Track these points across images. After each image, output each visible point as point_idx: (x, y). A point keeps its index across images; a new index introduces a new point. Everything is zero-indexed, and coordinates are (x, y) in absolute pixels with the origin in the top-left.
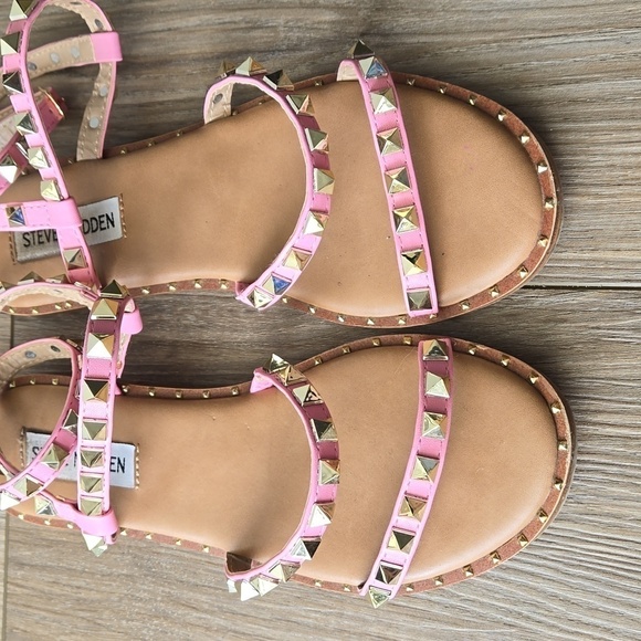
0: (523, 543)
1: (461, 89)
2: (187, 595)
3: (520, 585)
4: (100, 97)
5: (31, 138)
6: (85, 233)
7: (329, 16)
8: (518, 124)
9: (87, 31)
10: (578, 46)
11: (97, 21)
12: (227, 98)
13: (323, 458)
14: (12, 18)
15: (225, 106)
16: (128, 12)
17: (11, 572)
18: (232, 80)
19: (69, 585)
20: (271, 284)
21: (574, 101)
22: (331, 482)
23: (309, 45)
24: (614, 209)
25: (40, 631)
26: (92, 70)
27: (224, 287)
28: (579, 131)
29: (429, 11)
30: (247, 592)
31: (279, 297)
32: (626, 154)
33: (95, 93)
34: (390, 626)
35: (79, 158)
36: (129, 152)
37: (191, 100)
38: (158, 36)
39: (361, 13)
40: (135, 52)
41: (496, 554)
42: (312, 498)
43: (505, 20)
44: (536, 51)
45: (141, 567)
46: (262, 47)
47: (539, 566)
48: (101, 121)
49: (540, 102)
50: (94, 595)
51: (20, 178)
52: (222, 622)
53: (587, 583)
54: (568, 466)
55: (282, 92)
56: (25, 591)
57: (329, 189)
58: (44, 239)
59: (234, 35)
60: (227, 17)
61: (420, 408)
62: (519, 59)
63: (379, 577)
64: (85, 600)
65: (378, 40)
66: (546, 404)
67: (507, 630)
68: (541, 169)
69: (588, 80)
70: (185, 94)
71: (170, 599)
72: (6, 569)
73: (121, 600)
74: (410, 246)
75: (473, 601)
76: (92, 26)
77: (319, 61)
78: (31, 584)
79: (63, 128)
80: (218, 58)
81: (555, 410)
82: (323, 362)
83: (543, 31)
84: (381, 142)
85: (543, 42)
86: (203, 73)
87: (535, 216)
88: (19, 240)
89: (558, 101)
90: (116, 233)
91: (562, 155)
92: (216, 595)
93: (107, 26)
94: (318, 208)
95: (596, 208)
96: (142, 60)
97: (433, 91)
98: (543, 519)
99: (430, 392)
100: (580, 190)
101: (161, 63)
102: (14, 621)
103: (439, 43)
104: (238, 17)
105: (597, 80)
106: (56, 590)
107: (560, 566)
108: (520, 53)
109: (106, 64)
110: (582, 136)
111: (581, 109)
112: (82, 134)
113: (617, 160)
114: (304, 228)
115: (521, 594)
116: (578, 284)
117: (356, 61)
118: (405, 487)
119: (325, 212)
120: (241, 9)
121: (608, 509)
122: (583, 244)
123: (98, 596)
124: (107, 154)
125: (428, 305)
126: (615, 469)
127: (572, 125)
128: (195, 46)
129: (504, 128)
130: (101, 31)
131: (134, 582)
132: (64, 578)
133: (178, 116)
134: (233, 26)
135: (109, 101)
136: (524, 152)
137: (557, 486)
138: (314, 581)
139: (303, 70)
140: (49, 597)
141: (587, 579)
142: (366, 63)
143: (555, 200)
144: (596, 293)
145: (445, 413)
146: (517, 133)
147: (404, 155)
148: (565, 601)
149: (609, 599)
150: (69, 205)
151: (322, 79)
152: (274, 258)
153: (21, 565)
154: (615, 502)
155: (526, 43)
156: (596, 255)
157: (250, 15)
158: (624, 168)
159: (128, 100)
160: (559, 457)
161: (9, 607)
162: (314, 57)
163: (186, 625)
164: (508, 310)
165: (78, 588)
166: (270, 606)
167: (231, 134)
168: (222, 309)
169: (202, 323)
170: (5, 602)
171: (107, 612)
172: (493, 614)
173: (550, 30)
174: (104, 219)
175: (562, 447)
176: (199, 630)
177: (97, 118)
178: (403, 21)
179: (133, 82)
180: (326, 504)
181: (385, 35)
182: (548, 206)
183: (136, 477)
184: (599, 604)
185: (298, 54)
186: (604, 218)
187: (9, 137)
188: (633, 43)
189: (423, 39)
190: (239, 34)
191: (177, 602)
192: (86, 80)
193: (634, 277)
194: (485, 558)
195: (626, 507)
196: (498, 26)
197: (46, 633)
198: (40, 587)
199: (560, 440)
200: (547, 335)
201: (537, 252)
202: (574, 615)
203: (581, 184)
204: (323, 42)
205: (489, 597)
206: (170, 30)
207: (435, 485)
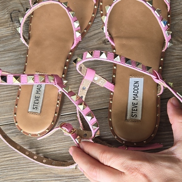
24: (3, 106)
32: (4, 94)
121: (9, 178)
126: (10, 168)
154: (11, 176)
158: (4, 97)
195: (13, 177)
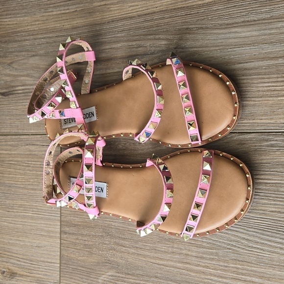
0: (236, 221)
1: (207, 67)
2: (122, 242)
3: (232, 235)
4: (89, 73)
5: (67, 88)
6: (84, 119)
7: (164, 42)
8: (226, 78)
9: (84, 51)
10: (246, 50)
11: (87, 48)
12: (130, 71)
13: (168, 189)
14: (60, 49)
15: (130, 74)
16: (98, 43)
17: (62, 236)
18: (131, 67)
19: (82, 240)
20: (145, 134)
21: (246, 69)
22: (170, 197)
23: (158, 52)
24: (260, 105)
25: (73, 256)
26: (86, 63)
27: (131, 135)
28: (248, 79)
29: (197, 40)
30: (143, 234)
31: (148, 138)
32: (263, 87)
33: (87, 71)
34: (189, 250)
35: (82, 93)
36: (98, 91)
37: (119, 72)
38: (107, 50)
39: (175, 41)
40: (100, 56)
41: (227, 224)
42: (164, 202)
43: (222, 42)
44: (233, 52)
45: (105, 233)
46: (142, 53)
47: (238, 228)
48: (89, 81)
49: (234, 70)
50: (90, 243)
51: (63, 101)
52: (133, 251)
53: (254, 234)
54: (251, 195)
55: (147, 70)
56: (67, 242)
57: (162, 102)
58: (71, 121)
59: (133, 49)
60: (130, 44)
61: (201, 174)
62: (227, 55)
63: (187, 230)
64: (87, 245)
65: (180, 50)
66: (245, 173)
67: (228, 250)
68: (233, 93)
69: (250, 62)
70: (117, 70)
71: (116, 243)
72: (60, 235)
73: (99, 244)
74: (190, 120)
75: (217, 241)
76: (86, 49)
77: (161, 58)
78: (69, 240)
79: (77, 83)
80: (127, 57)
81: (247, 176)
82: (171, 157)
83: (235, 46)
84: (180, 86)
85: (235, 49)
86: (123, 63)
87: (231, 109)
88: (63, 121)
89: (240, 69)
90: (94, 118)
91: (242, 88)
92: (131, 242)
93: (90, 49)
94: (159, 108)
95: (254, 105)
96: (102, 59)
97: (198, 67)
98: (242, 212)
99: (204, 168)
100: (248, 99)
101: (109, 60)
102: (64, 252)
103: (201, 51)
104: (134, 43)
105: (253, 62)
106: (77, 241)
107: (245, 228)
108: (227, 53)
109: (91, 62)
110: (249, 81)
111: (248, 72)
112: (83, 85)
113: (261, 89)
114: (154, 115)
115: (233, 238)
116: (249, 131)
117: (171, 59)
118: (195, 200)
119: (162, 110)
120: (135, 41)
121: (260, 208)
122: (250, 118)
123: (92, 243)
124: (91, 92)
125: (197, 140)
126: (263, 194)
127: (245, 77)
128: (120, 54)
129: (221, 80)
130: (88, 51)
131: (104, 238)
132: (80, 237)
133: (115, 78)
134: (132, 46)
135: (91, 74)
136: (228, 87)
137: (247, 201)
138: (166, 232)
139: (156, 61)
140: (75, 244)
141: (254, 232)
142: (174, 60)
143: (238, 104)
144: (255, 134)
145: (210, 176)
146: (225, 81)
147: (187, 90)
148: (247, 240)
149: (262, 239)
150: (79, 110)
151: (162, 65)
152: (145, 126)
153: (66, 233)
155: (229, 50)
156: (254, 121)
157: (138, 42)
158: (263, 91)
159: (98, 73)
160: (248, 191)
161: (62, 248)
162: (159, 56)
163: (121, 252)
164: (226, 141)
165: (85, 240)
166: (149, 245)
167: (132, 84)
168: (131, 143)
169: (124, 148)
170: (60, 246)
171: (95, 249)
172: (223, 245)
173: (237, 45)
174: (91, 114)
175: (249, 188)
176: (126, 254)
177: (88, 80)
178: (188, 43)
179: (99, 66)
180: (169, 205)
181: (183, 48)
182: (236, 105)
183: (107, 194)
184: (258, 240)
185: (154, 56)
186: (257, 109)
187: (59, 87)
188: (265, 49)
189: (196, 49)
190: (134, 49)
191: (118, 244)
192: (84, 66)
193: (267, 128)
194: (223, 225)
196: (220, 44)
197: (75, 256)
198: (72, 240)
199: (249, 186)
200: (239, 149)
201: (233, 121)
202: (251, 245)
203: (249, 97)
204: (162, 51)
205: (222, 239)
206: (111, 48)
207: (205, 199)
